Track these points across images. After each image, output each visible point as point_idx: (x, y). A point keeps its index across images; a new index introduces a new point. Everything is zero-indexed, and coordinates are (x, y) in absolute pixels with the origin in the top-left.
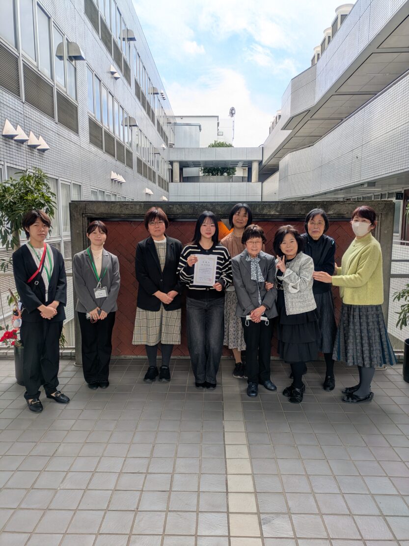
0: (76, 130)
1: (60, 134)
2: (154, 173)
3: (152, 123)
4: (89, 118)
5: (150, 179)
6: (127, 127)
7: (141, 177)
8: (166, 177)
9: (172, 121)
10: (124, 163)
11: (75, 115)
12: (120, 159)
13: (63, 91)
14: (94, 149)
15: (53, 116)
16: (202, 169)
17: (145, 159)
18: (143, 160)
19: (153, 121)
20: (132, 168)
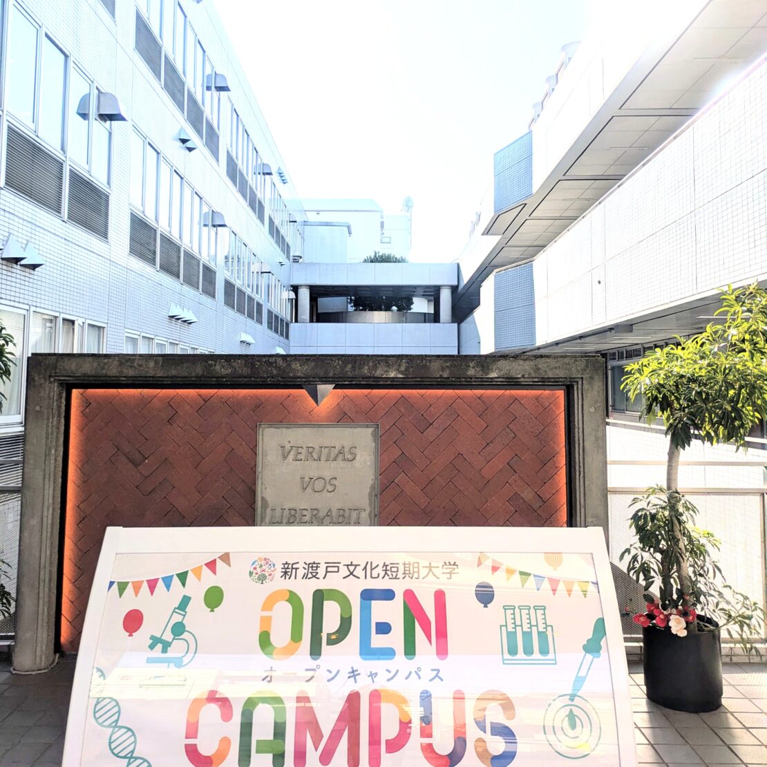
0: (103, 232)
1: (70, 239)
2: (259, 306)
3: (258, 222)
4: (131, 213)
5: (250, 316)
6: (207, 228)
7: (232, 313)
8: (285, 312)
9: (299, 218)
10: (198, 288)
11: (103, 208)
12: (190, 281)
13: (84, 169)
14: (137, 264)
15: (57, 209)
16: (351, 299)
17: (241, 283)
18: (238, 283)
19: (261, 218)
20: (214, 297)
